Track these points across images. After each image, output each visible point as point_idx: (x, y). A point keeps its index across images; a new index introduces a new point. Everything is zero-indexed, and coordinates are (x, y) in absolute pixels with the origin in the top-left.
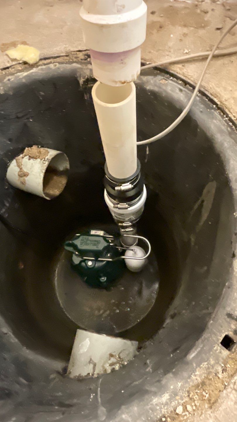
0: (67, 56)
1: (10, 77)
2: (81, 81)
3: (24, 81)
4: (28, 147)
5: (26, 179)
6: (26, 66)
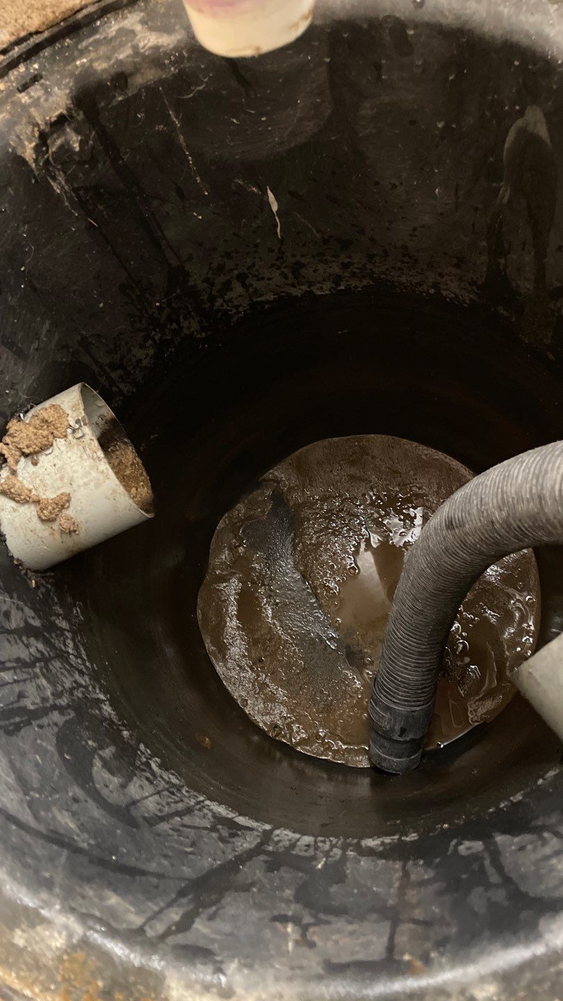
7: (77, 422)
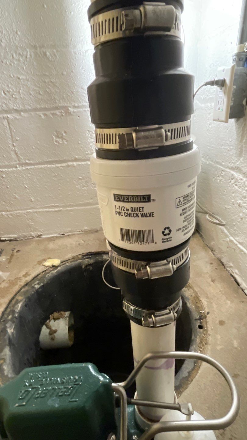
0: (73, 258)
1: (48, 274)
2: (83, 267)
3: (56, 274)
4: (51, 314)
5: (55, 335)
6: (54, 267)
7: (67, 316)
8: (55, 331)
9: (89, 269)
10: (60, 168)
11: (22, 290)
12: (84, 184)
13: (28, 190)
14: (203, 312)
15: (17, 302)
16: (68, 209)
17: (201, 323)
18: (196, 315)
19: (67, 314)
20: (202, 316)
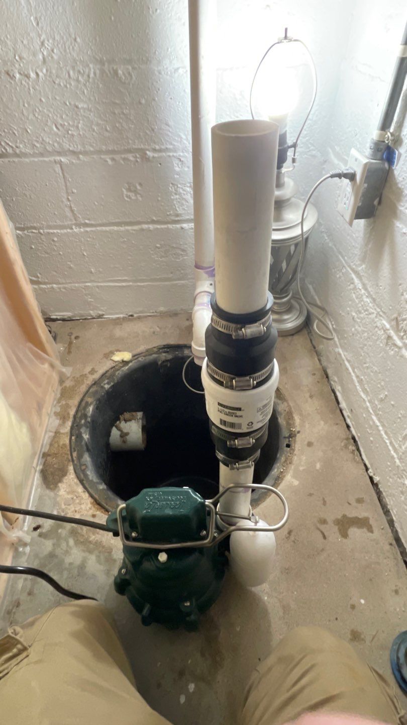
0: (147, 352)
1: (118, 372)
2: (160, 363)
3: (127, 371)
4: (121, 415)
5: (127, 437)
6: (124, 363)
7: (139, 418)
8: (127, 434)
9: (167, 365)
10: (131, 231)
11: (90, 391)
12: (163, 254)
13: (87, 259)
14: (294, 430)
15: (87, 405)
16: (139, 284)
17: (289, 441)
18: (285, 433)
19: (140, 414)
20: (292, 434)
